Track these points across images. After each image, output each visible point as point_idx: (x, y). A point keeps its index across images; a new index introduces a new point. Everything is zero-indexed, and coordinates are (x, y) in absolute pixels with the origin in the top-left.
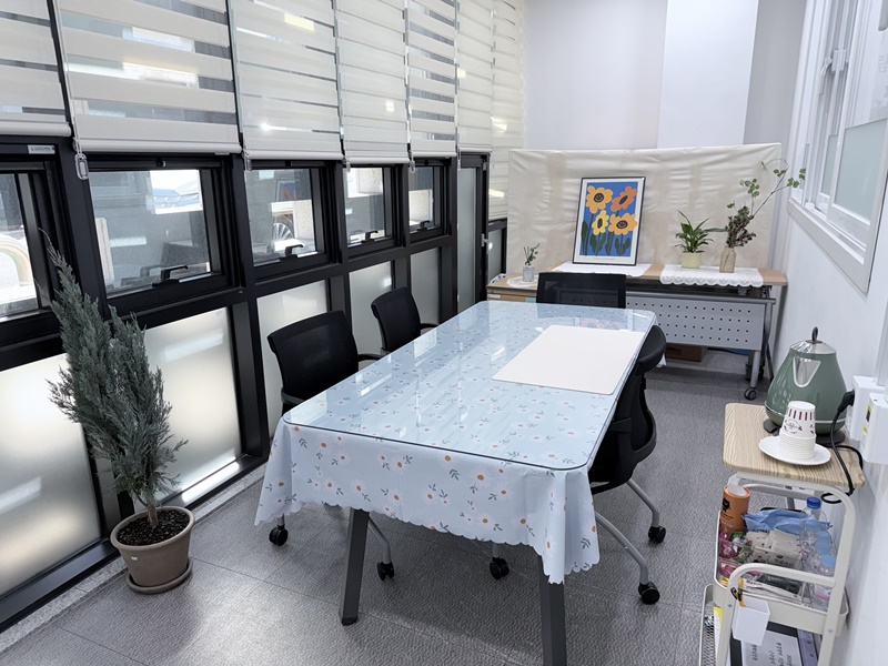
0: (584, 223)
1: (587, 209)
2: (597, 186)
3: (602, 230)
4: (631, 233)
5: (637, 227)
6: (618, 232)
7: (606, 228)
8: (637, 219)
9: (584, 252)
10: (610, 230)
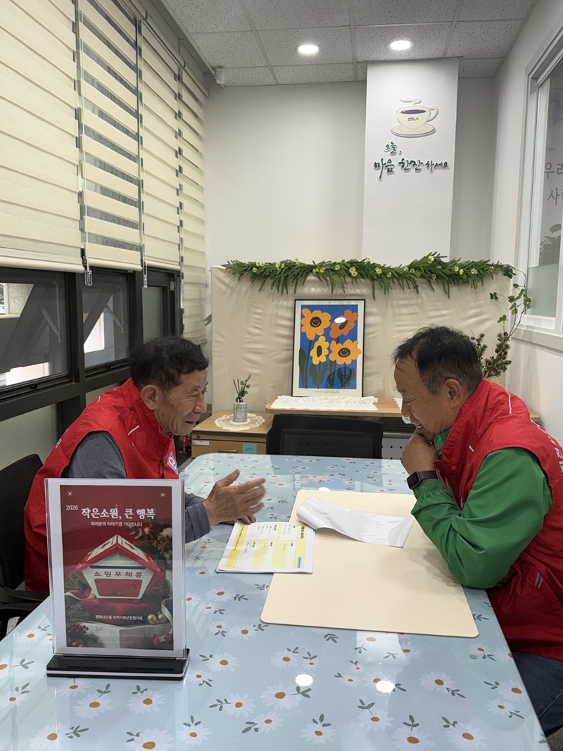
0: (301, 351)
1: (303, 335)
2: (312, 308)
3: (323, 359)
4: (354, 362)
5: (361, 356)
6: (341, 361)
7: (327, 356)
8: (360, 346)
9: (304, 384)
10: (332, 358)
